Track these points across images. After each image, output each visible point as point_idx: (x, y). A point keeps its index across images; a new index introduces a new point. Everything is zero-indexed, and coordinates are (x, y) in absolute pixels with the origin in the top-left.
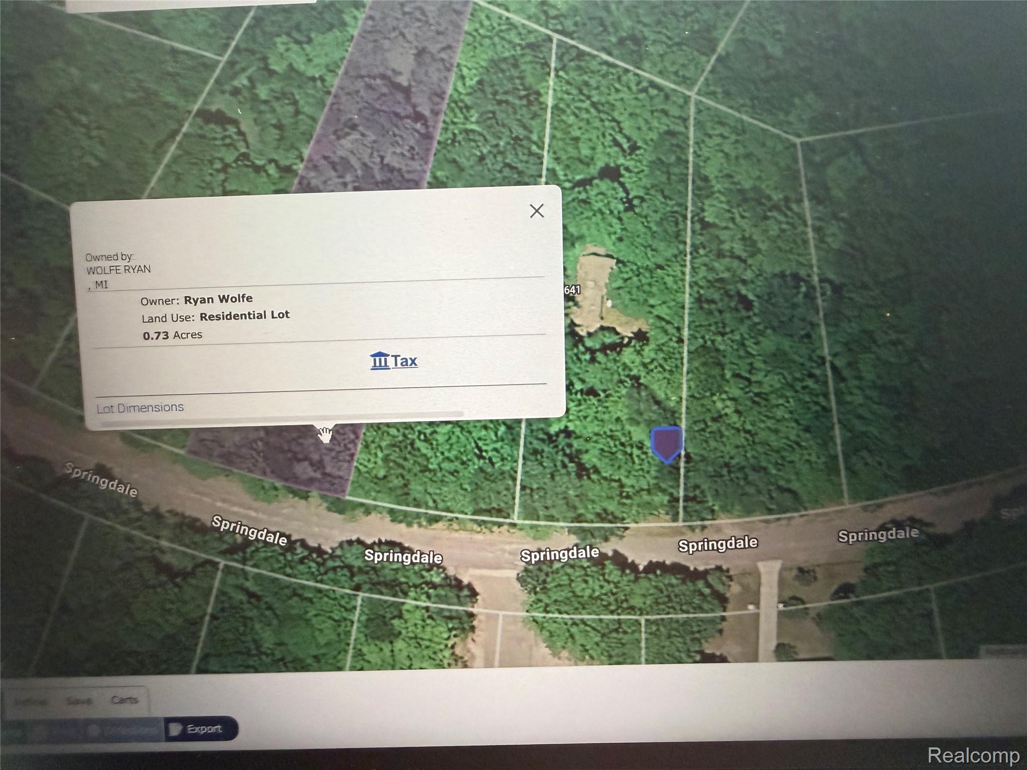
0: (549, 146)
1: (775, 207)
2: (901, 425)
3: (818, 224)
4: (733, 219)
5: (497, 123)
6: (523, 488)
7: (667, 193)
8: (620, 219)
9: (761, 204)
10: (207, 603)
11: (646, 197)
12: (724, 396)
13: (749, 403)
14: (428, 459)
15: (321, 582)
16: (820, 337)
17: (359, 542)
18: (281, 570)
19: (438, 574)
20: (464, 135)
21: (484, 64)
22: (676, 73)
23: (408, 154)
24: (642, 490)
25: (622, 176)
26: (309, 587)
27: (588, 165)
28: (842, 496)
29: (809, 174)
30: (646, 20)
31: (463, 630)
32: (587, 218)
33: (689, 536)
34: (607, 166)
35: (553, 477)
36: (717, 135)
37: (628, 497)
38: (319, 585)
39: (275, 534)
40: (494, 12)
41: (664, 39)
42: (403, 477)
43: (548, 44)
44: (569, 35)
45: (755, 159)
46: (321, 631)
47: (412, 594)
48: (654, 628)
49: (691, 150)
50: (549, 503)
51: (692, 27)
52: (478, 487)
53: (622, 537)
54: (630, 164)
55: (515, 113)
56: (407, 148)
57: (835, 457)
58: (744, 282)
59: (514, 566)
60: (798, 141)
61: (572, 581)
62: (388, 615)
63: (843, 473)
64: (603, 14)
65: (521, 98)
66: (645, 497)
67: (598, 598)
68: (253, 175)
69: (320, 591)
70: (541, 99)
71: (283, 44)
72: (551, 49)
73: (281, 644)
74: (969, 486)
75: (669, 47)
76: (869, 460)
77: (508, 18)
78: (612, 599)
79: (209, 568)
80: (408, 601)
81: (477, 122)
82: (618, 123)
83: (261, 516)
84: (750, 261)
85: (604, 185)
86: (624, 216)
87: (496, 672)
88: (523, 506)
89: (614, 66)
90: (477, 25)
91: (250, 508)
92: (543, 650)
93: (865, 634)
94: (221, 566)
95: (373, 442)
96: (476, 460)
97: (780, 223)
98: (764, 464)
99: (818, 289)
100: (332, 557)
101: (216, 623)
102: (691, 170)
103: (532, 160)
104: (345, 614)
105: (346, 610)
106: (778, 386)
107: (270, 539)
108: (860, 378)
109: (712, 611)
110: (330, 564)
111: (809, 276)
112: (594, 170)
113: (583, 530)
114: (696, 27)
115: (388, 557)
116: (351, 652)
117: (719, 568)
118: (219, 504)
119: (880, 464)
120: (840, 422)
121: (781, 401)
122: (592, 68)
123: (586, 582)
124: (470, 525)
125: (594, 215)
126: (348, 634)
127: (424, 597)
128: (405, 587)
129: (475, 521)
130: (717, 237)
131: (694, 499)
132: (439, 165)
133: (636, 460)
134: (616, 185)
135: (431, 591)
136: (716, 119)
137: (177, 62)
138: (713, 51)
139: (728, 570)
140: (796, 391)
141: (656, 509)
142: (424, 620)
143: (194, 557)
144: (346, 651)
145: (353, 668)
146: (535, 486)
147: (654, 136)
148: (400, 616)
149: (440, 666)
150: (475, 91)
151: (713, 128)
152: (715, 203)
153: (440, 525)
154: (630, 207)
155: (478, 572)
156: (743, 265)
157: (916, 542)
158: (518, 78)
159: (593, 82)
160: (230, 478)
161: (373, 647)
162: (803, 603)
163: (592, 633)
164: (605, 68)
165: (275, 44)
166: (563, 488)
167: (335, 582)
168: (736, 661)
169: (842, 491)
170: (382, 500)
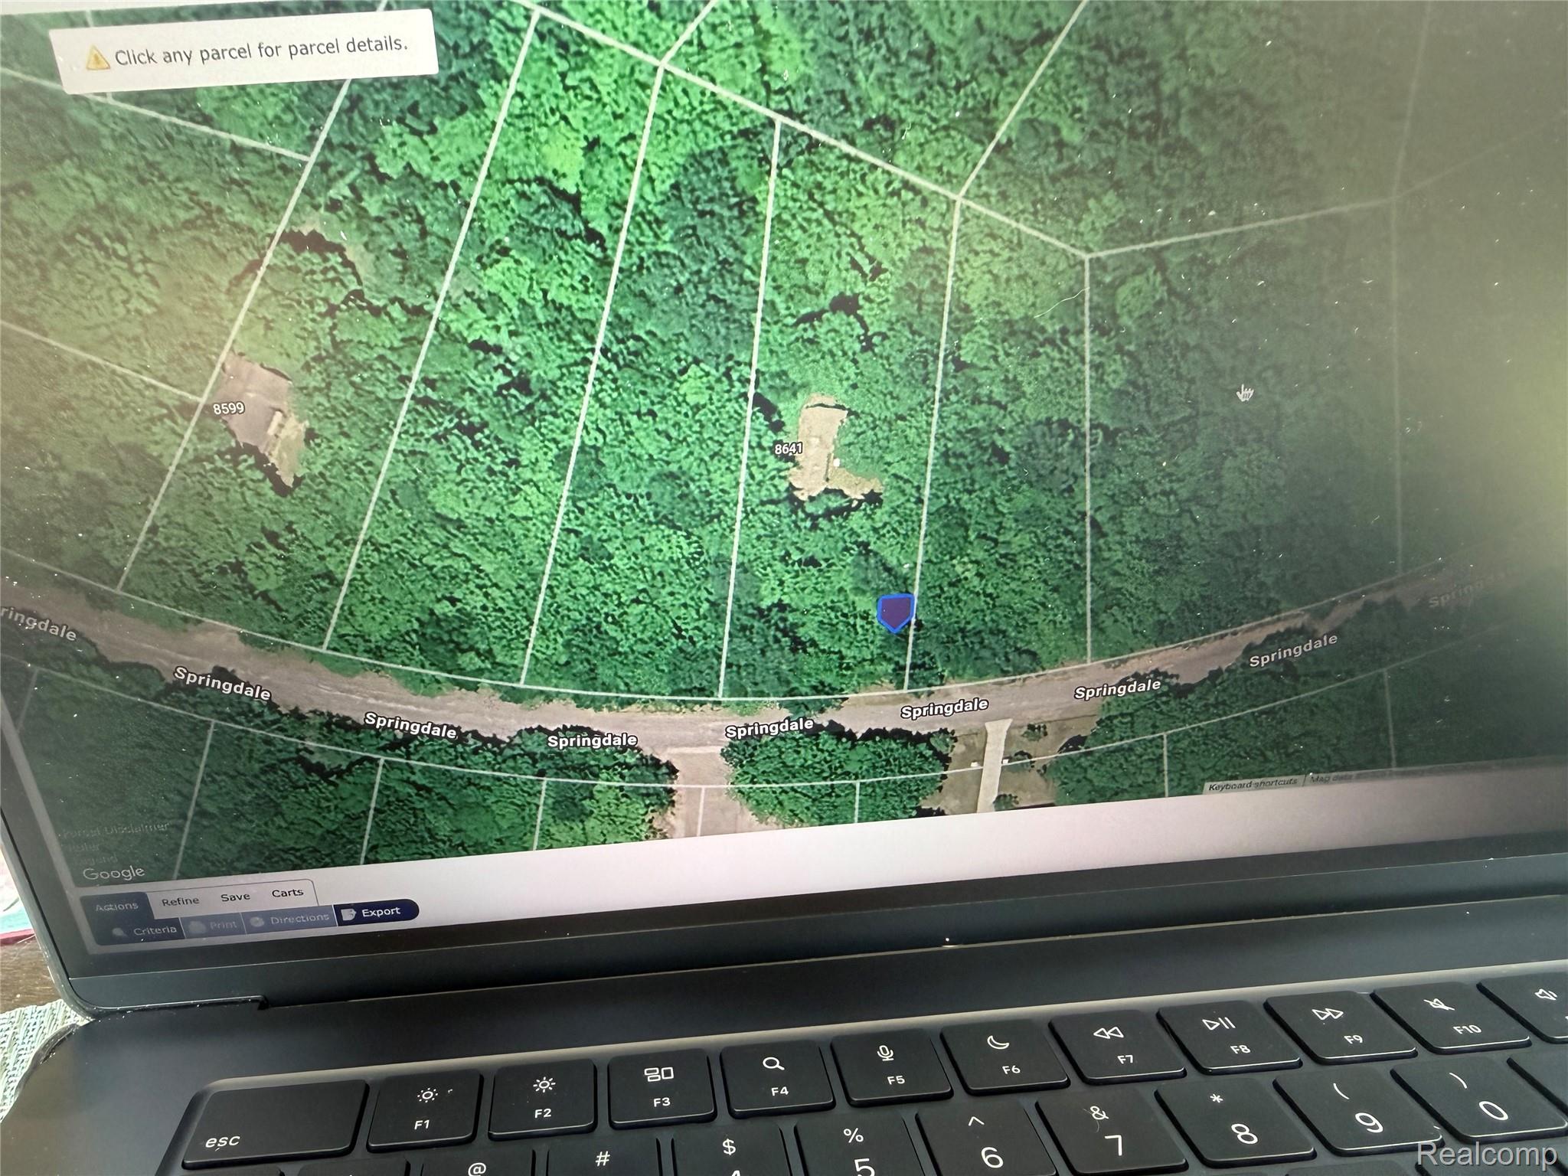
0: (768, 271)
1: (1051, 341)
2: (1160, 579)
3: (1097, 359)
4: (995, 358)
5: (699, 243)
6: (729, 665)
7: (915, 327)
8: (855, 362)
9: (1030, 336)
10: (370, 799)
11: (890, 334)
12: (966, 559)
13: (993, 565)
14: (617, 643)
15: (500, 770)
16: (1084, 490)
17: (540, 729)
18: (453, 761)
19: (633, 755)
20: (654, 258)
21: (681, 161)
22: (940, 169)
23: (581, 287)
24: (864, 660)
25: (860, 307)
26: (487, 776)
27: (817, 294)
28: (1085, 654)
29: (1096, 298)
30: (905, 94)
31: (662, 805)
32: (814, 361)
33: (914, 702)
34: (842, 294)
35: (763, 652)
36: (985, 252)
37: (848, 668)
38: (497, 774)
39: (441, 727)
40: (694, 85)
41: (926, 121)
42: (588, 661)
43: (769, 132)
44: (799, 117)
45: (1030, 282)
46: (503, 816)
47: (604, 775)
48: (870, 790)
49: (951, 272)
50: (759, 679)
51: (966, 103)
52: (676, 667)
53: (839, 708)
54: (872, 292)
55: (723, 227)
56: (579, 278)
57: (1084, 614)
58: (1001, 432)
59: (716, 742)
60: (1086, 257)
61: (782, 753)
62: (578, 797)
63: (1089, 632)
64: (848, 86)
65: (730, 208)
66: (868, 667)
67: (811, 766)
68: (370, 319)
69: (499, 779)
70: (758, 209)
71: (394, 135)
72: (772, 137)
73: (459, 831)
74: (1222, 637)
75: (932, 132)
76: (1119, 618)
77: (713, 94)
78: (826, 766)
79: (367, 764)
80: (600, 782)
81: (672, 241)
82: (859, 238)
83: (422, 710)
84: (1010, 407)
85: (838, 320)
86: (860, 358)
87: (699, 841)
88: (730, 683)
89: (859, 161)
90: (671, 105)
91: (410, 703)
92: (750, 817)
93: (1091, 781)
94: (381, 762)
95: (551, 627)
96: (673, 639)
97: (1053, 360)
98: (1003, 627)
99: (1088, 437)
100: (510, 745)
101: (382, 816)
102: (948, 298)
103: (744, 289)
104: (529, 799)
105: (530, 795)
106: (1029, 545)
107: (437, 732)
108: (1122, 533)
109: (933, 770)
110: (508, 752)
111: (1079, 421)
112: (824, 302)
113: (796, 703)
114: (971, 103)
115: (575, 743)
116: (537, 832)
117: (944, 731)
118: (372, 701)
119: (1130, 620)
120: (1093, 579)
121: (1030, 561)
122: (827, 164)
123: (798, 752)
124: (667, 706)
125: (823, 358)
126: (533, 817)
127: (617, 778)
128: (596, 769)
129: (675, 701)
130: (975, 380)
131: (923, 665)
132: (621, 298)
133: (860, 630)
134: (852, 319)
135: (625, 771)
136: (987, 230)
137: (242, 164)
138: (992, 136)
139: (953, 732)
140: (1049, 550)
141: (879, 677)
142: (618, 799)
143: (348, 755)
144: (532, 833)
145: (541, 847)
146: (743, 663)
147: (905, 254)
148: (591, 797)
149: (638, 839)
150: (669, 199)
151: (981, 242)
152: (976, 338)
153: (634, 707)
154: (868, 346)
155: (675, 751)
156: (1002, 412)
157: (1157, 695)
158: (727, 179)
159: (828, 185)
160: (382, 673)
161: (562, 827)
162: (1030, 757)
163: (803, 799)
164: (845, 163)
165: (382, 136)
166: (775, 664)
167: (515, 769)
168: (954, 813)
169: (1085, 649)
170: (566, 687)
